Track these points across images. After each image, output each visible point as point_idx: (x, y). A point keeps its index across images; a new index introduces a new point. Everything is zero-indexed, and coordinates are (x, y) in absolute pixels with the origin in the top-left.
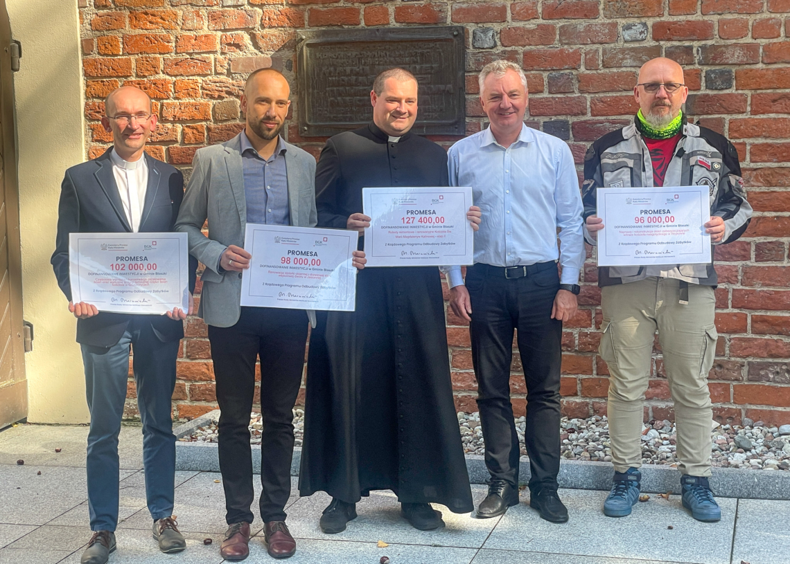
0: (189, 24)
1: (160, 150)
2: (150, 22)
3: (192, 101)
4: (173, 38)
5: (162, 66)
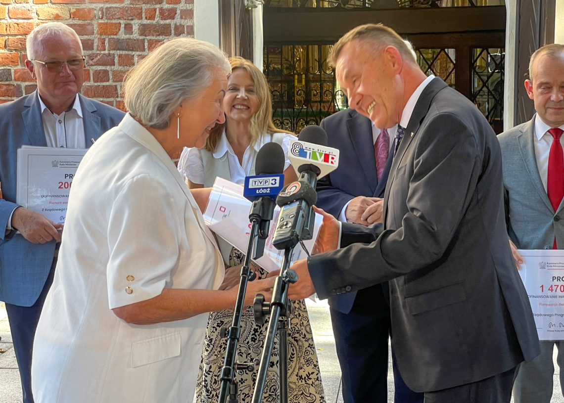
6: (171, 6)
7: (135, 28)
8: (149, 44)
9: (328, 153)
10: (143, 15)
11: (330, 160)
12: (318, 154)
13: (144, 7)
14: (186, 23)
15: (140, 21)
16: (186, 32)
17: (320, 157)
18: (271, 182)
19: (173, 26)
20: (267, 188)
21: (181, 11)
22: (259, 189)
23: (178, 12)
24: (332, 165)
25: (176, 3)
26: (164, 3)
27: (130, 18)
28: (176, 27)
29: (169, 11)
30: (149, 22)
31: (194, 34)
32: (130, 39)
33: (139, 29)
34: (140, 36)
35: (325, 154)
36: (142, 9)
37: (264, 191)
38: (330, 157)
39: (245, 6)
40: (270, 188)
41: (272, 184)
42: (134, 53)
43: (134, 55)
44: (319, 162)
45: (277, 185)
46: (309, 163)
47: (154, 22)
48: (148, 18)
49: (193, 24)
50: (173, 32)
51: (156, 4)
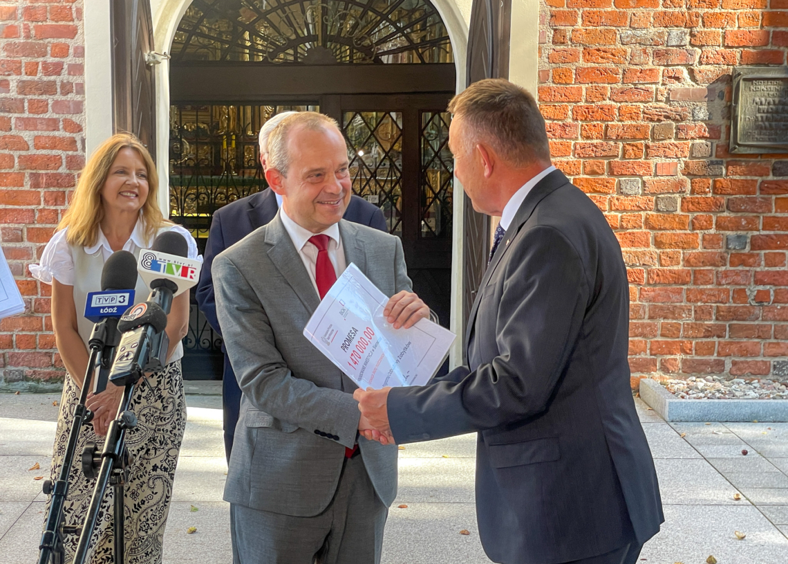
0: (637, 60)
1: (603, 164)
2: (602, 58)
3: (634, 123)
4: (621, 71)
5: (609, 94)
6: (57, 59)
7: (13, 85)
8: (29, 105)
9: (186, 265)
10: (23, 70)
11: (189, 274)
12: (174, 266)
13: (24, 60)
14: (75, 80)
15: (18, 77)
16: (74, 91)
17: (177, 271)
18: (119, 299)
19: (59, 84)
20: (113, 307)
21: (69, 65)
22: (104, 308)
23: (65, 66)
24: (191, 280)
25: (63, 57)
26: (49, 56)
27: (7, 73)
28: (63, 85)
29: (54, 65)
30: (29, 78)
31: (84, 93)
32: (6, 98)
33: (17, 86)
34: (19, 94)
35: (183, 267)
36: (21, 63)
37: (110, 311)
38: (190, 270)
39: (146, 62)
40: (117, 307)
41: (120, 302)
42: (11, 115)
43: (11, 117)
44: (176, 276)
45: (126, 303)
46: (163, 278)
47: (36, 78)
48: (28, 73)
49: (84, 81)
50: (59, 90)
51: (38, 57)
